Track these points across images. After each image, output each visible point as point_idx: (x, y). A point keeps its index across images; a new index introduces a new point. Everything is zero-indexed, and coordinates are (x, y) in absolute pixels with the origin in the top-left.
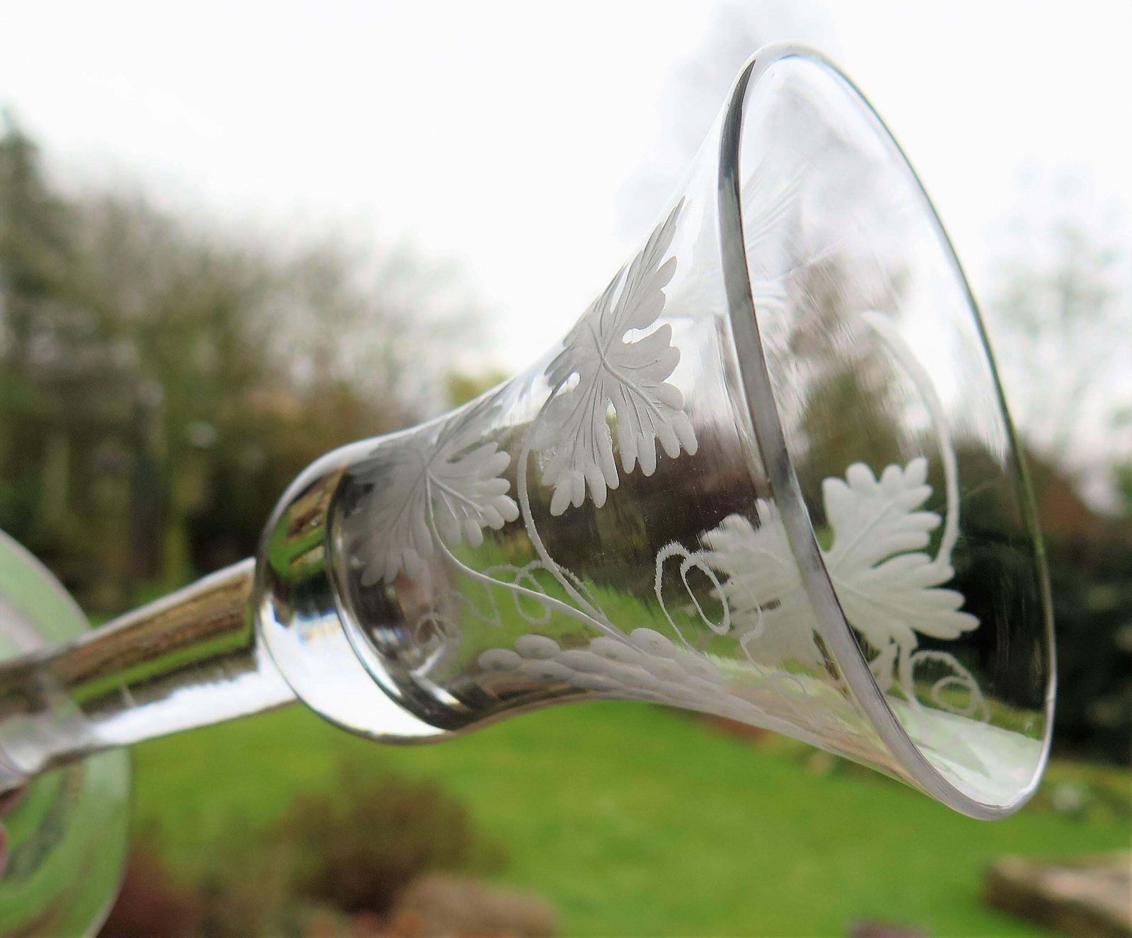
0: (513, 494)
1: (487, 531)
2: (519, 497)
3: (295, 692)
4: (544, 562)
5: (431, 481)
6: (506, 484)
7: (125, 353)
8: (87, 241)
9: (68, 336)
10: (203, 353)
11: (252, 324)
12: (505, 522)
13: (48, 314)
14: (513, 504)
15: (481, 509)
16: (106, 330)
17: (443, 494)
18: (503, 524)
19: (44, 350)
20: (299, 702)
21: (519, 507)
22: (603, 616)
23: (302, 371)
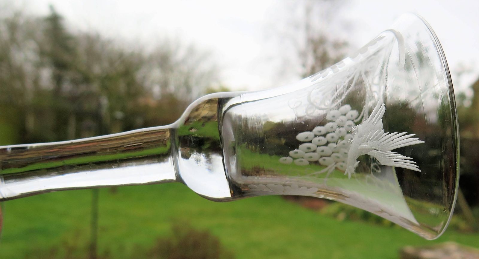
7: (95, 87)
8: (81, 50)
9: (75, 82)
10: (122, 86)
11: (139, 75)
13: (68, 76)
19: (67, 87)
23: (157, 90)
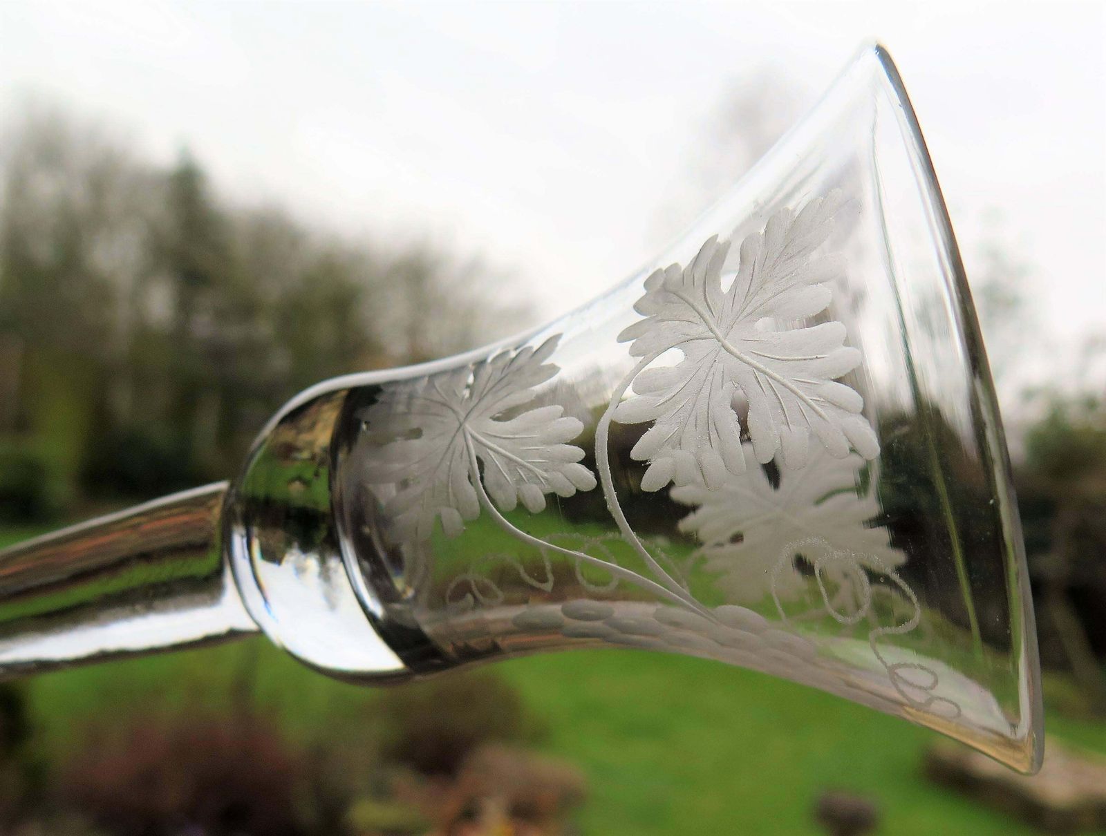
0: (589, 462)
1: (552, 498)
2: (597, 468)
3: (257, 623)
4: (622, 535)
5: (473, 437)
6: (581, 453)
10: (325, 333)
12: (577, 490)
14: (590, 475)
15: (545, 475)
16: (247, 309)
17: (491, 453)
18: (574, 492)
19: (203, 326)
20: (260, 633)
21: (598, 477)
22: (686, 591)
